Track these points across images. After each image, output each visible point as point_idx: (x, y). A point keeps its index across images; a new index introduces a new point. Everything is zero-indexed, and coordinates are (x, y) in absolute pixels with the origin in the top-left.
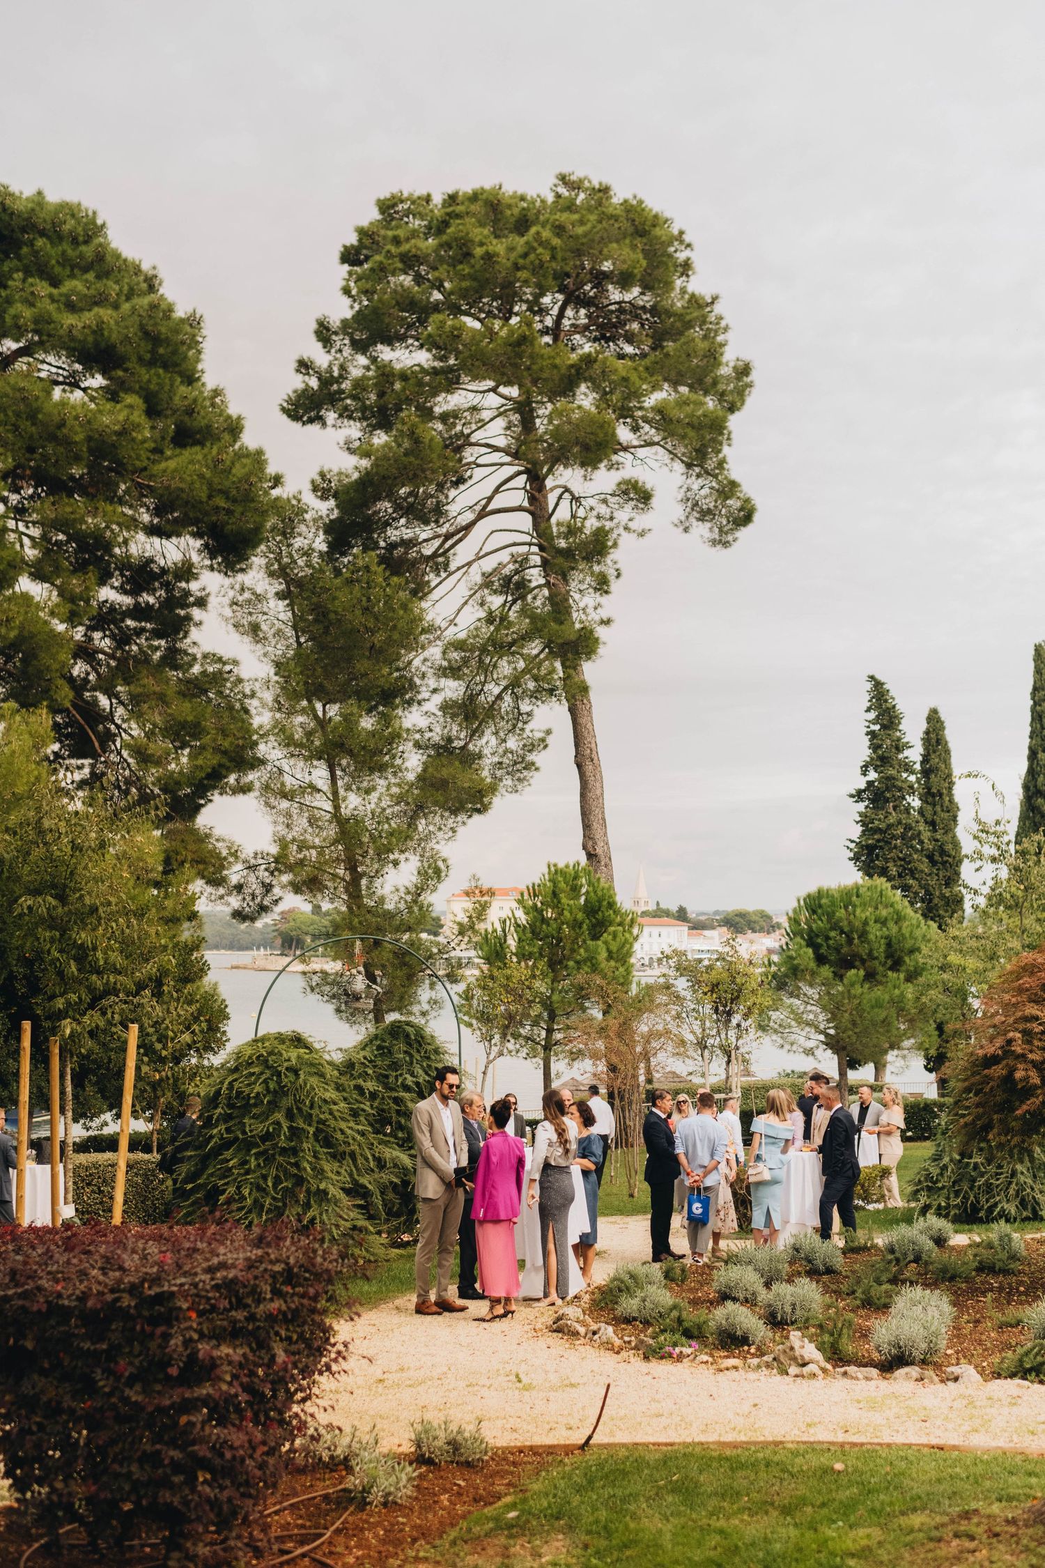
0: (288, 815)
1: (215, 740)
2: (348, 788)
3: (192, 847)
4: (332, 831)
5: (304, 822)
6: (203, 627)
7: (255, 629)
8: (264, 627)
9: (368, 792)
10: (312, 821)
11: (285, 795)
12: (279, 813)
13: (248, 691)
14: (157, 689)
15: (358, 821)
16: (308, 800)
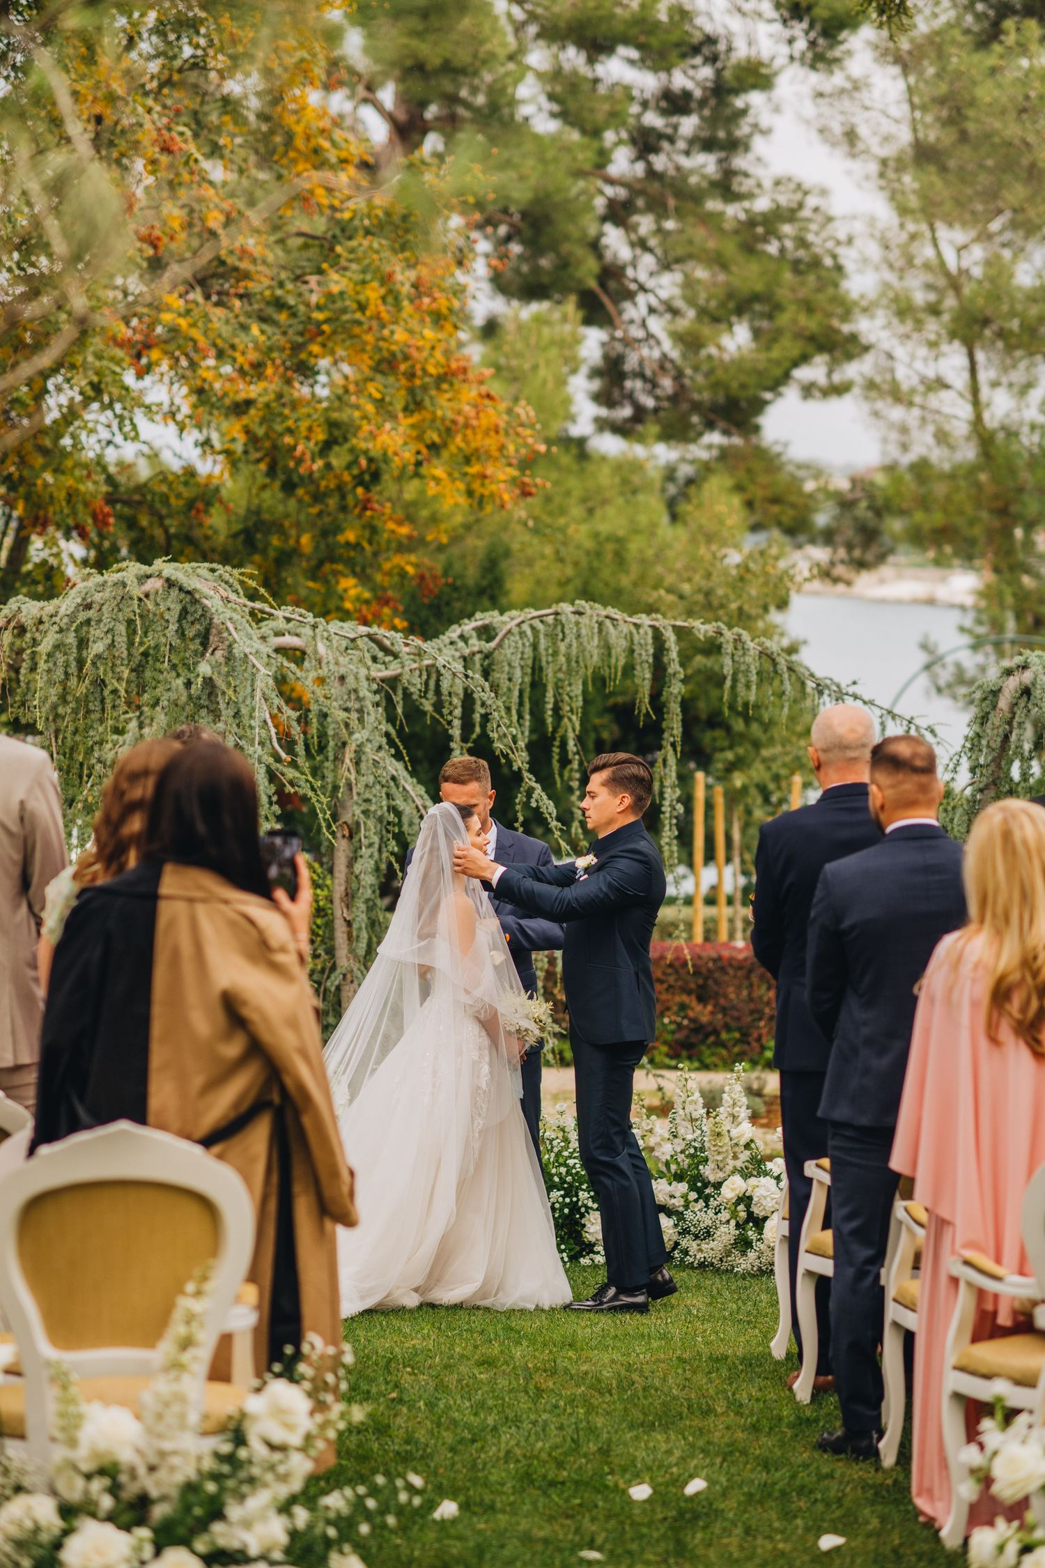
0: (904, 430)
1: (795, 321)
2: (995, 384)
3: (763, 479)
4: (969, 453)
5: (929, 439)
6: (774, 137)
7: (851, 136)
8: (863, 131)
9: (1027, 387)
10: (942, 437)
11: (897, 395)
12: (892, 426)
13: (842, 236)
14: (711, 244)
15: (1011, 434)
16: (934, 401)
